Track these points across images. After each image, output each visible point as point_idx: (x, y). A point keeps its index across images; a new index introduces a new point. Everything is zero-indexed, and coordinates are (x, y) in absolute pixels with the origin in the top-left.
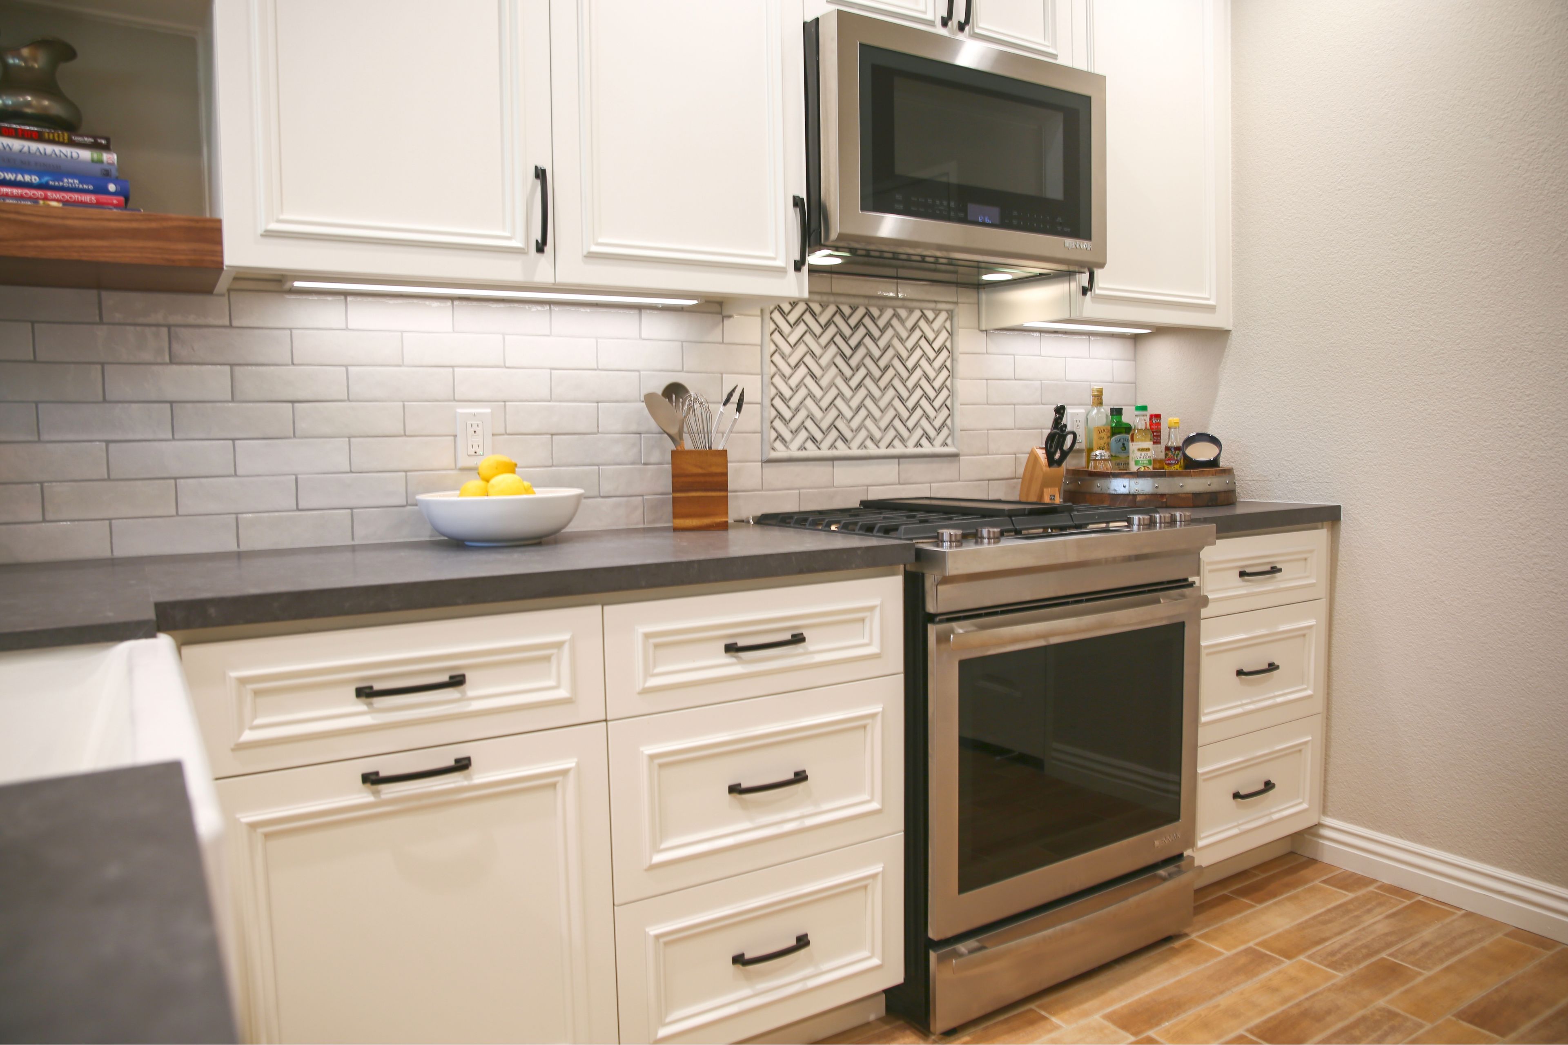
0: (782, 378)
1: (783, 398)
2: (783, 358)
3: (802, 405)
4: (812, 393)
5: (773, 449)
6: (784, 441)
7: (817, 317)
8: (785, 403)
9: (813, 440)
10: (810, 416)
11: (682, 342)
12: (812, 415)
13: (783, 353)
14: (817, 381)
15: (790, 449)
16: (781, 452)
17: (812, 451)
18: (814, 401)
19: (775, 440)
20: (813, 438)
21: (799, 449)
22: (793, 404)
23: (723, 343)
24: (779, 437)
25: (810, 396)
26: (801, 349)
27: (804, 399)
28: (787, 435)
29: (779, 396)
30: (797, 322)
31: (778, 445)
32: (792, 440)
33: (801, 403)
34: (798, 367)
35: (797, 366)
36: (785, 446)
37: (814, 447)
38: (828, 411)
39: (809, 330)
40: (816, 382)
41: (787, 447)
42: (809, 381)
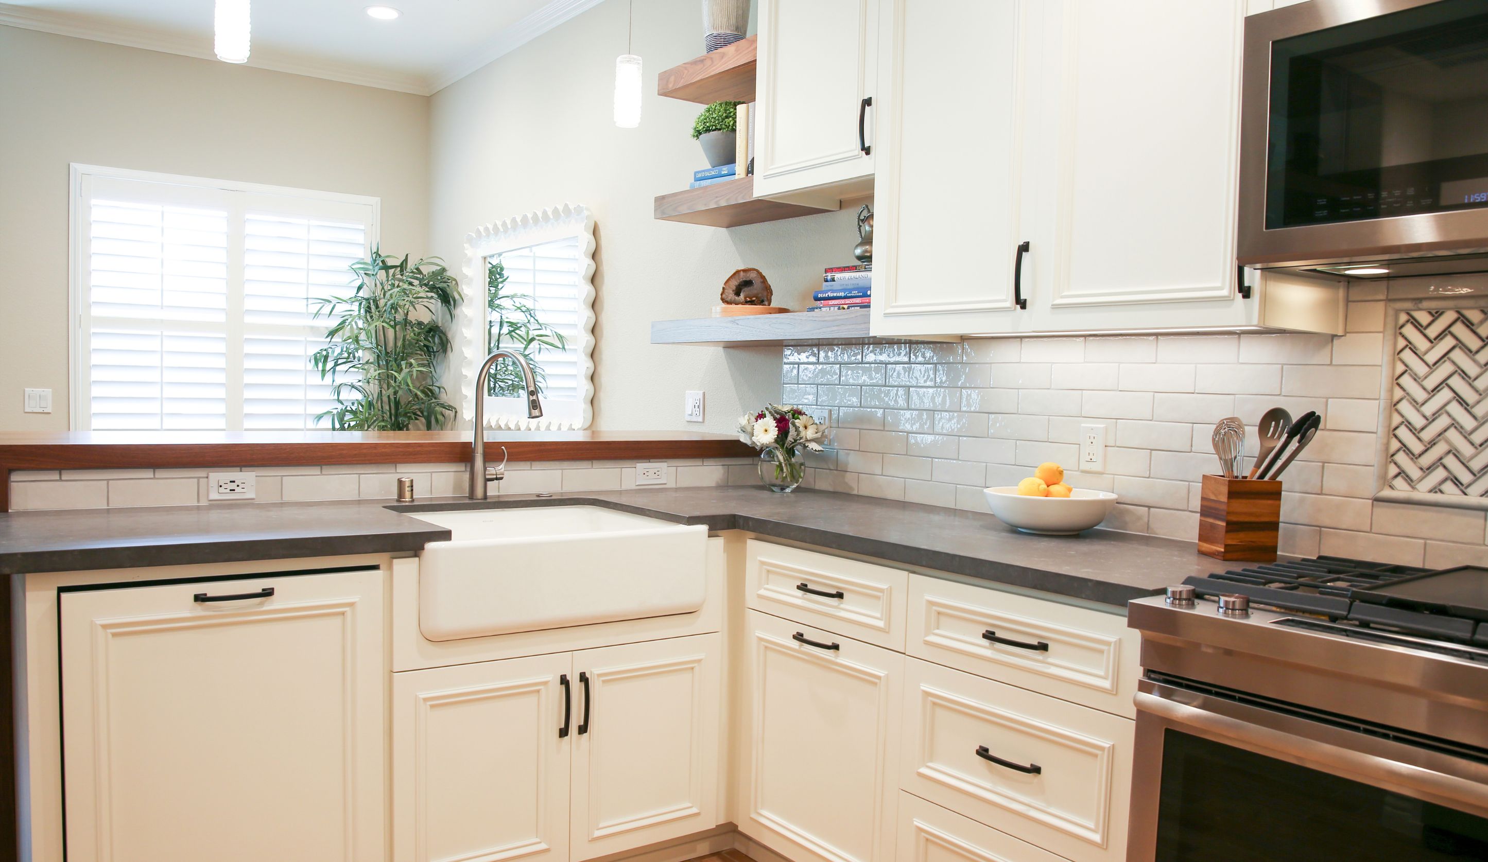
0: (1411, 403)
1: (1411, 428)
2: (1415, 380)
3: (1440, 438)
4: (1458, 423)
5: (1392, 487)
6: (1408, 479)
7: (1473, 328)
8: (1414, 434)
9: (1456, 482)
10: (1453, 451)
11: (1283, 365)
12: (1456, 450)
13: (1416, 375)
14: (1468, 408)
15: (1416, 488)
16: (1401, 489)
17: (1451, 494)
18: (1461, 433)
19: (1396, 476)
20: (1456, 479)
21: (1430, 491)
22: (1427, 435)
23: (1331, 364)
24: (1402, 473)
25: (1456, 427)
26: (1446, 369)
27: (1445, 431)
28: (1415, 473)
29: (1406, 425)
30: (1440, 336)
31: (1399, 483)
32: (1421, 479)
33: (1439, 435)
34: (1438, 391)
35: (1436, 389)
36: (1409, 484)
37: (1459, 492)
38: (1483, 446)
39: (1460, 344)
40: (1466, 409)
41: (1413, 488)
42: (1455, 409)
